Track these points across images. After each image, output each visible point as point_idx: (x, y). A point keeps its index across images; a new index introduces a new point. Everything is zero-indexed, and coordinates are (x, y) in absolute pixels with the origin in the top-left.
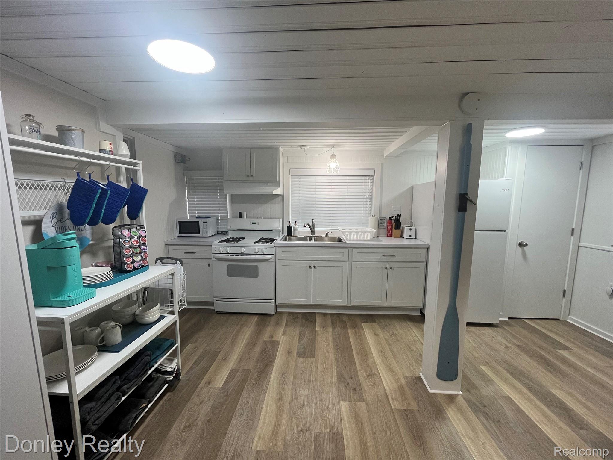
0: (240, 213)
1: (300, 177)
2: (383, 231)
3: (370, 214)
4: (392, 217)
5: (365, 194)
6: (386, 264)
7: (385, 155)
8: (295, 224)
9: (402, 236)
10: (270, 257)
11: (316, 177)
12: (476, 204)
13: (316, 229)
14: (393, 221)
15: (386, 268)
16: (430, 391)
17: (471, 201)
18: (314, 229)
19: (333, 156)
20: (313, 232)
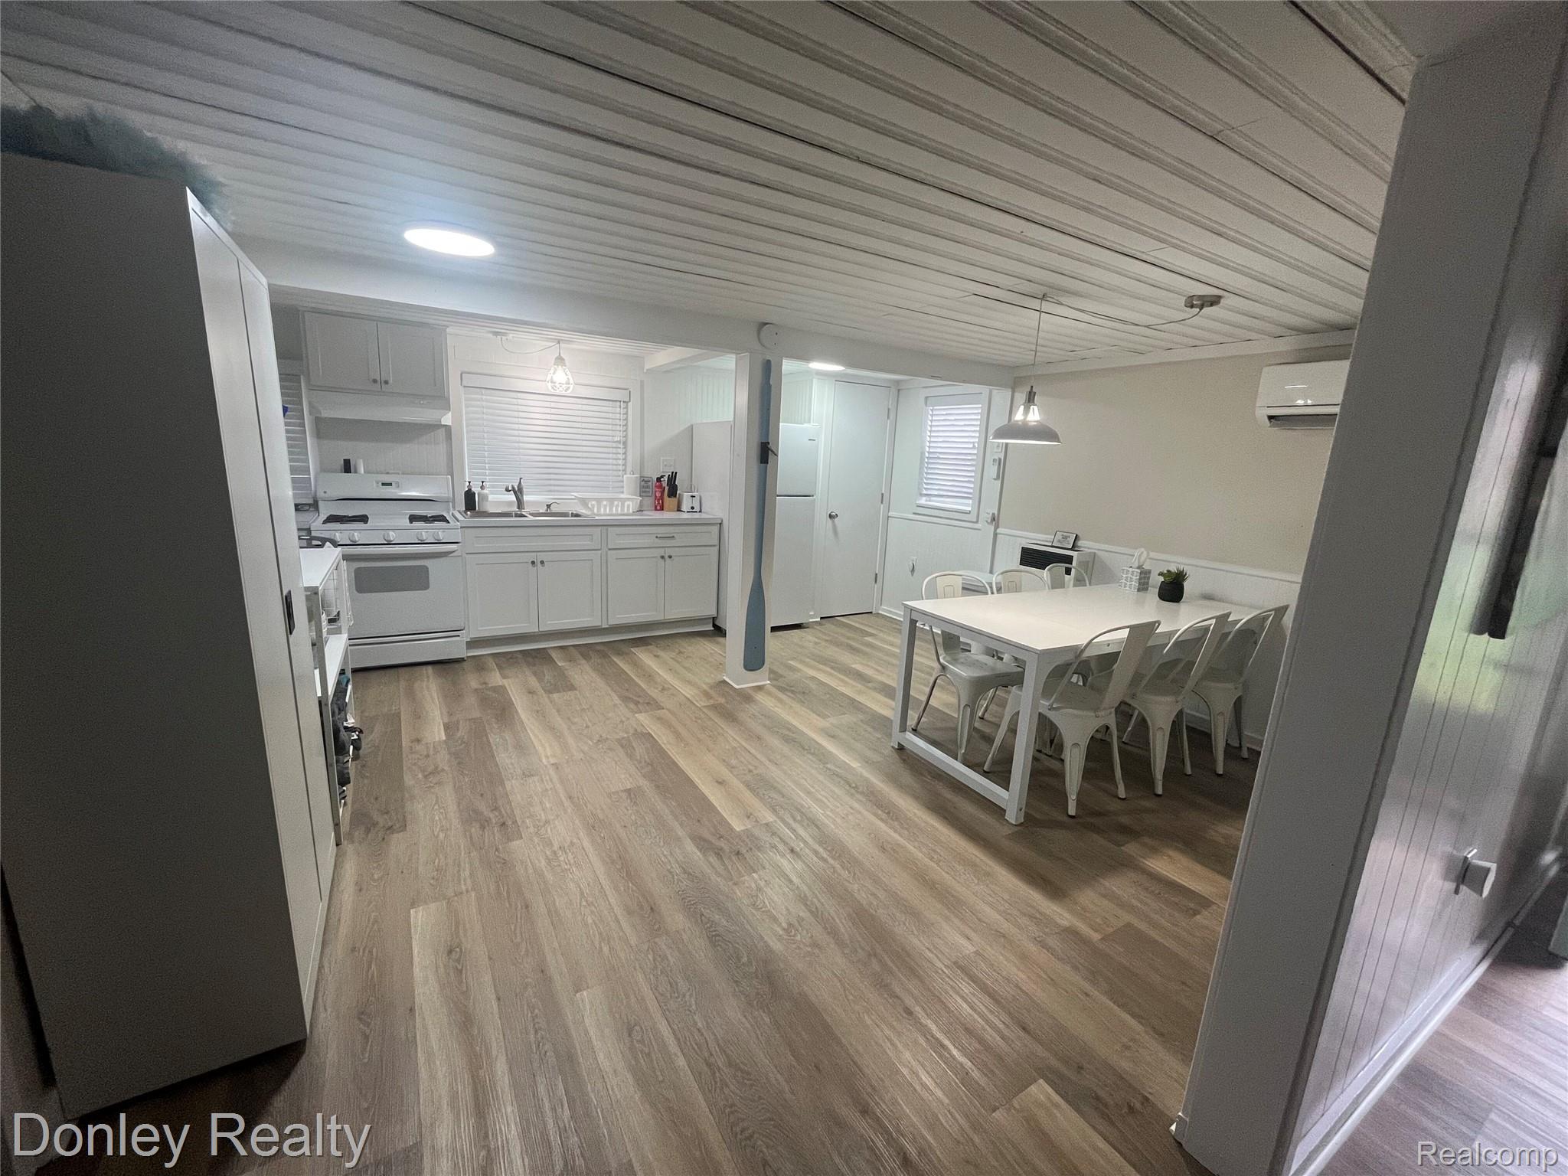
0: (347, 463)
1: (483, 391)
2: (649, 501)
3: (625, 470)
4: (662, 477)
5: (613, 433)
6: (661, 552)
7: (647, 367)
8: (482, 487)
9: (679, 510)
10: (454, 546)
11: (519, 394)
12: (777, 455)
13: (526, 498)
14: (665, 484)
15: (662, 557)
16: (737, 687)
17: (772, 451)
18: (522, 496)
19: (560, 360)
20: (520, 503)
